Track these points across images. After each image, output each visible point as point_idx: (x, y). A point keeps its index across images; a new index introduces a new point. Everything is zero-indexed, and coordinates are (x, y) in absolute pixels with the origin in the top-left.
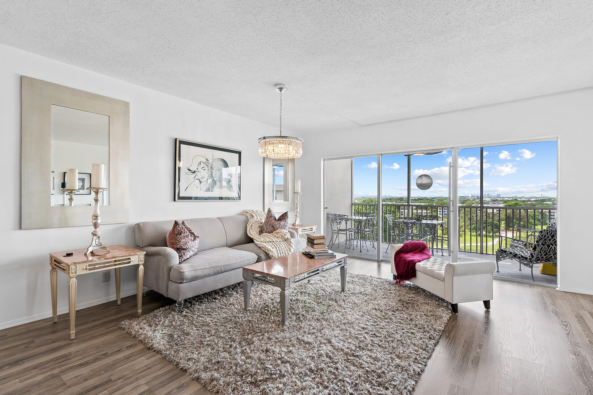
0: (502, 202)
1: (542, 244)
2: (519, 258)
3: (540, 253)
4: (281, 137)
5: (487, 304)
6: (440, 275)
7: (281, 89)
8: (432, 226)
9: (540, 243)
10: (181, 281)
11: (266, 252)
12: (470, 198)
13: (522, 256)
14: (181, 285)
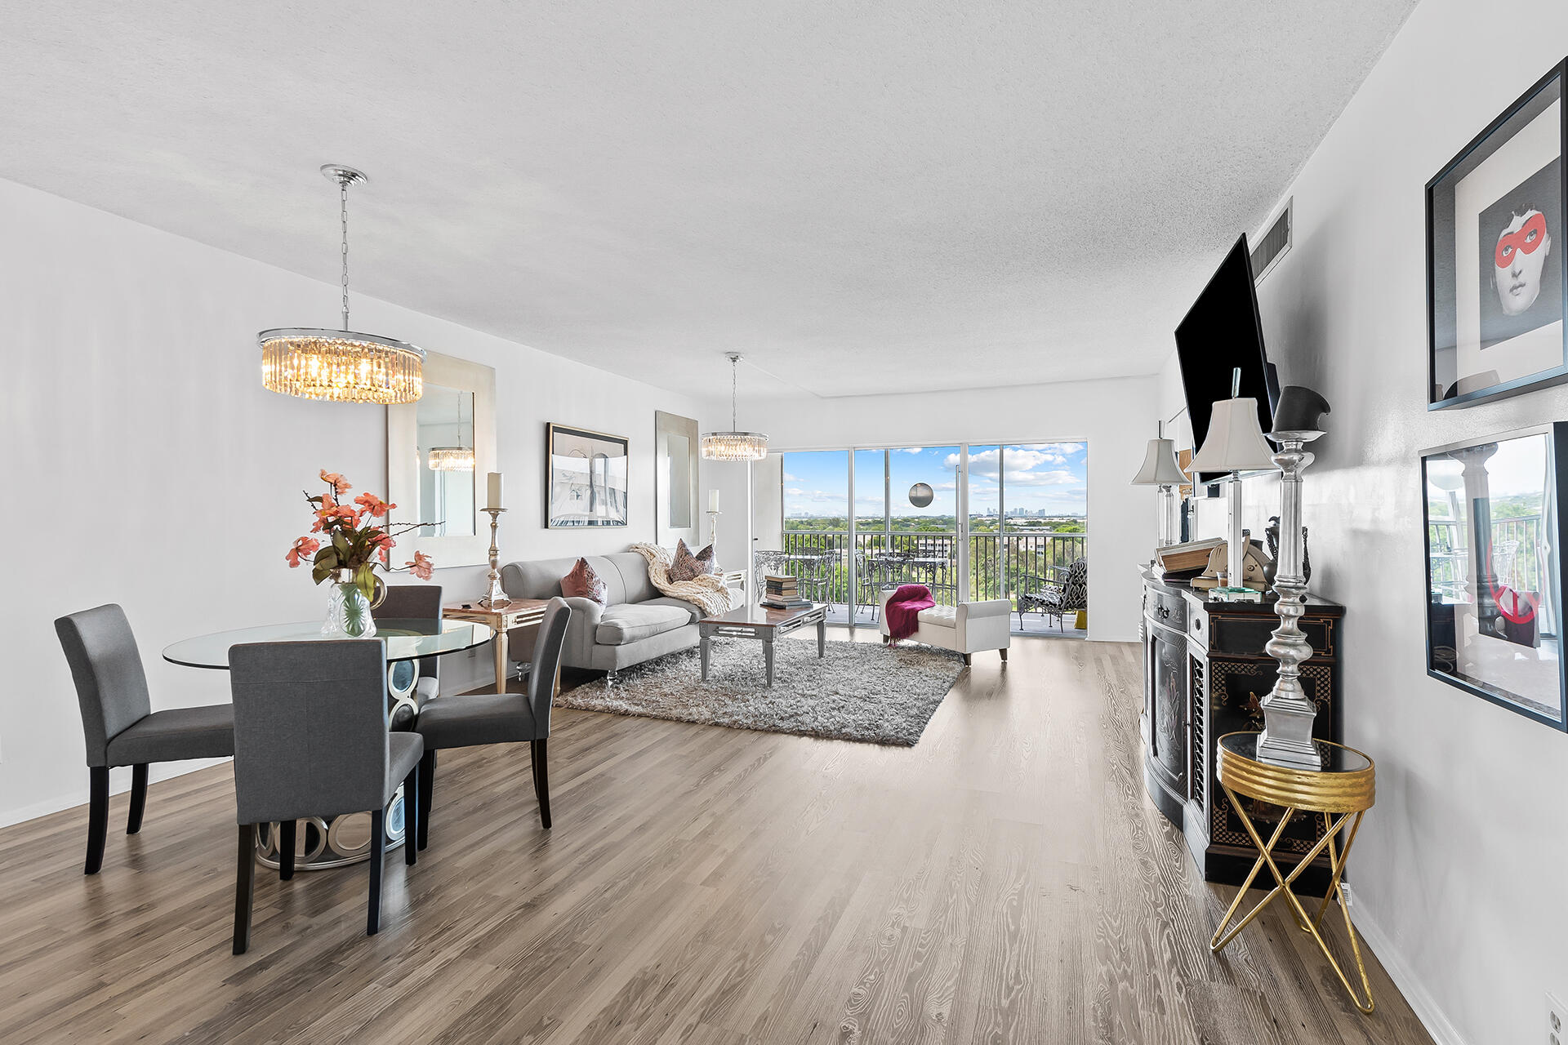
0: (1048, 528)
1: (1073, 583)
2: (1047, 605)
3: (1071, 595)
4: (734, 433)
5: (1003, 653)
6: (951, 620)
7: (734, 360)
8: (931, 567)
9: (1070, 581)
10: (619, 642)
11: (700, 608)
12: (985, 519)
13: (1050, 602)
14: (617, 647)
